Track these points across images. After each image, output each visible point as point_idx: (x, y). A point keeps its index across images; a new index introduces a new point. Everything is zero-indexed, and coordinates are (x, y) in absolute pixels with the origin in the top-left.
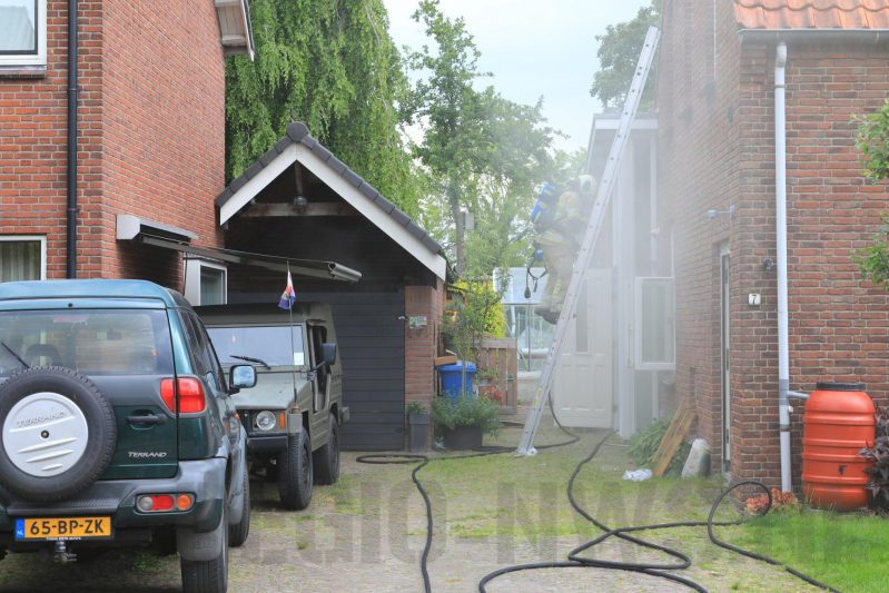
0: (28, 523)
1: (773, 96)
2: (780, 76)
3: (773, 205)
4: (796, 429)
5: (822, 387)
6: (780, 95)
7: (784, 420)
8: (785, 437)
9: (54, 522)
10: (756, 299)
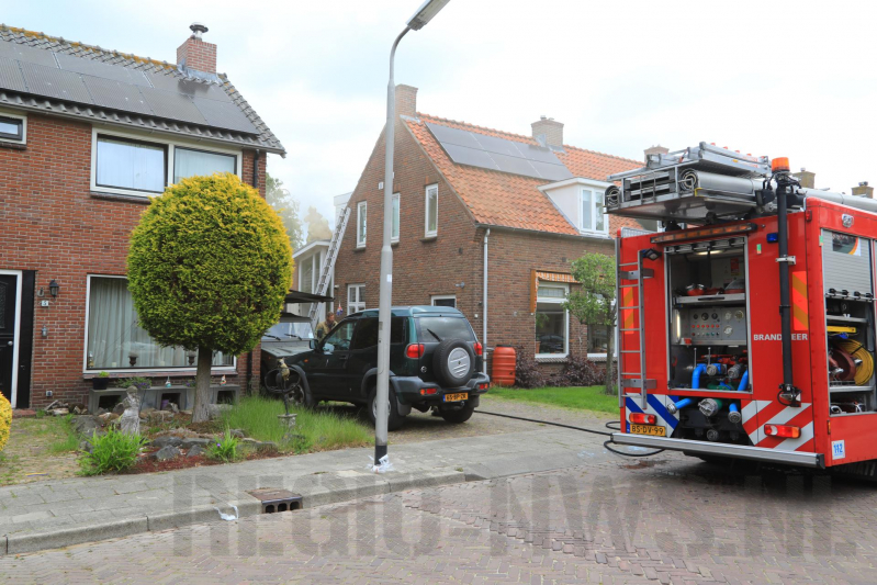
1: (483, 246)
2: (486, 240)
4: (490, 361)
5: (499, 346)
6: (486, 246)
7: (485, 357)
8: (485, 364)
9: (453, 395)
10: (476, 316)
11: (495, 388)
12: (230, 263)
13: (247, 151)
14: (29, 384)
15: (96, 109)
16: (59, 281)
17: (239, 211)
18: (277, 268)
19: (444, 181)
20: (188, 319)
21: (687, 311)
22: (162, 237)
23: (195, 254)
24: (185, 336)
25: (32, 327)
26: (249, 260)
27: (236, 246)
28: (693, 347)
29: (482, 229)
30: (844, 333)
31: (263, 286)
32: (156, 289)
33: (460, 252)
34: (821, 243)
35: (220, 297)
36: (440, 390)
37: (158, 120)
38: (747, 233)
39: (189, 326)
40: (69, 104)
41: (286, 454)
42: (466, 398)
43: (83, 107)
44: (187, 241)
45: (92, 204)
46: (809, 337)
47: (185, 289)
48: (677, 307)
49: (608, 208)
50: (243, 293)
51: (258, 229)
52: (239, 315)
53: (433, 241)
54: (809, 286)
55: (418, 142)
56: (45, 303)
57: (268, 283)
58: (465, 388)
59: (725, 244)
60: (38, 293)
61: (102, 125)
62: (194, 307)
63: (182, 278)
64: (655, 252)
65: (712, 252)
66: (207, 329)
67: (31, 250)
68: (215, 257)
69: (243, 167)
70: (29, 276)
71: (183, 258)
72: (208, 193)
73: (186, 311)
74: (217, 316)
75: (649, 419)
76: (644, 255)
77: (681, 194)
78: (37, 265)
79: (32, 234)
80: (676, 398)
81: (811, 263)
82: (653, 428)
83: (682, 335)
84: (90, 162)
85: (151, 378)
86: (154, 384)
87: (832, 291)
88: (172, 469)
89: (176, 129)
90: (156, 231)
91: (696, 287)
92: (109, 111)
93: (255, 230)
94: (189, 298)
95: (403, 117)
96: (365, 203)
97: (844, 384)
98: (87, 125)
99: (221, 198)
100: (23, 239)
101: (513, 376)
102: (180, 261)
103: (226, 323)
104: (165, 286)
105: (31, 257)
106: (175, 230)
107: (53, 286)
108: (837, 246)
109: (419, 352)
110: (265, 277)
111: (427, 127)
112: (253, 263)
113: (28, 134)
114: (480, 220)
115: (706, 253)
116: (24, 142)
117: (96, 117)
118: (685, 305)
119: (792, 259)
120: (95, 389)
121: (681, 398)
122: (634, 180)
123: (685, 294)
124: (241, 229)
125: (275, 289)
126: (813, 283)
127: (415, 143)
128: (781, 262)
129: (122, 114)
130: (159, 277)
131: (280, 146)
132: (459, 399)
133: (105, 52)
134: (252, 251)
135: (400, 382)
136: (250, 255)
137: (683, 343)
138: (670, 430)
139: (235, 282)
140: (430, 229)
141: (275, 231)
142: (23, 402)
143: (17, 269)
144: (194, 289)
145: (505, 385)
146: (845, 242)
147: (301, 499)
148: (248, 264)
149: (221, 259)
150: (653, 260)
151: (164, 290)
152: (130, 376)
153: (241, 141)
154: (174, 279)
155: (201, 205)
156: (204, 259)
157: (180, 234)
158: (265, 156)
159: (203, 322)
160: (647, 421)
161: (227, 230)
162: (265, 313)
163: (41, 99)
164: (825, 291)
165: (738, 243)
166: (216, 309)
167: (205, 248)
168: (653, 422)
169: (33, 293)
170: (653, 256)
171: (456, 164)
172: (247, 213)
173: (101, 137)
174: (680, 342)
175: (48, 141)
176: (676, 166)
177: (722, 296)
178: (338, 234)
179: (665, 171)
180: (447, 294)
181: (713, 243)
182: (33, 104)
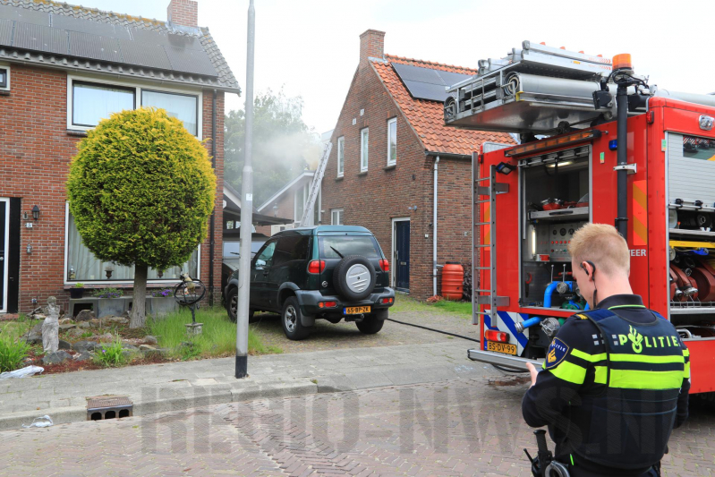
0: (347, 309)
1: (433, 172)
2: (436, 167)
3: (433, 207)
4: (440, 276)
5: (448, 263)
6: (436, 172)
7: (435, 273)
8: (435, 279)
9: (354, 308)
10: (427, 236)
11: (443, 301)
12: (144, 187)
13: (207, 92)
14: (17, 293)
15: (71, 59)
16: (41, 207)
17: (153, 139)
18: (192, 192)
19: (401, 115)
20: (111, 237)
21: (542, 226)
22: (87, 164)
23: (113, 180)
24: (110, 253)
25: (19, 245)
26: (161, 184)
27: (149, 172)
28: (551, 263)
29: (432, 157)
30: (703, 249)
31: (177, 207)
32: (84, 211)
33: (414, 179)
34: (664, 148)
35: (137, 217)
36: (340, 303)
37: (126, 67)
38: (591, 141)
39: (113, 244)
40: (47, 55)
41: (172, 360)
42: (369, 311)
43: (59, 57)
44: (106, 168)
45: (68, 140)
46: (648, 253)
47: (106, 211)
48: (532, 222)
49: (446, 120)
50: (159, 214)
51: (171, 157)
52: (157, 235)
53: (393, 168)
54: (649, 197)
55: (382, 80)
56: (29, 225)
57: (183, 206)
58: (369, 302)
59: (571, 154)
60: (23, 216)
61: (74, 72)
62: (114, 227)
63: (103, 201)
64: (507, 166)
65: (559, 165)
66: (128, 247)
67: (16, 180)
68: (130, 182)
69: (204, 105)
70: (16, 203)
71: (103, 183)
72: (129, 125)
73: (109, 230)
74: (136, 235)
75: (501, 336)
76: (497, 169)
77: (505, 100)
78: (22, 193)
79: (16, 167)
80: (526, 316)
81: (653, 171)
82: (506, 346)
83: (537, 252)
84: (66, 104)
85: (122, 289)
86: (125, 294)
87: (679, 201)
88: (55, 372)
89: (141, 74)
90: (82, 160)
91: (552, 202)
92: (82, 60)
93: (167, 158)
94: (110, 220)
95: (371, 58)
96: (343, 138)
97: (704, 305)
98: (63, 73)
99: (137, 129)
100: (9, 171)
101: (461, 291)
102: (101, 186)
103: (146, 241)
104: (90, 208)
105: (16, 186)
106: (96, 158)
107: (36, 211)
108: (689, 150)
109: (320, 268)
110: (180, 200)
111: (392, 67)
112: (166, 187)
113: (11, 82)
114: (429, 148)
115: (554, 166)
116: (8, 88)
117: (70, 65)
118: (540, 220)
119: (633, 167)
120: (72, 297)
121: (531, 316)
122: (468, 89)
123: (541, 208)
124: (154, 156)
125: (191, 210)
126: (655, 193)
127: (379, 81)
128: (618, 171)
129: (93, 62)
130: (85, 201)
131: (237, 86)
132: (361, 312)
133: (101, 13)
134: (164, 176)
135: (303, 295)
136: (163, 180)
137: (538, 259)
138: (521, 349)
139: (150, 205)
140: (392, 159)
141: (189, 158)
142: (13, 308)
143: (5, 196)
144: (114, 211)
145: (452, 299)
146: (703, 146)
147: (131, 407)
148: (161, 188)
149: (135, 184)
150: (506, 174)
151: (90, 212)
152: (104, 287)
153: (201, 82)
154: (97, 201)
155: (120, 135)
156: (121, 184)
157: (100, 162)
158: (223, 96)
159: (124, 241)
160: (499, 339)
161: (141, 157)
162: (185, 232)
163: (22, 51)
164: (670, 201)
165: (584, 152)
166: (135, 229)
167: (121, 173)
168: (506, 339)
169: (20, 216)
170: (506, 170)
171: (415, 99)
172: (162, 142)
173: (75, 82)
174: (535, 258)
175: (28, 87)
176: (501, 70)
177: (571, 209)
178: (321, 166)
179: (492, 76)
180: (404, 216)
181: (560, 154)
182: (15, 56)
